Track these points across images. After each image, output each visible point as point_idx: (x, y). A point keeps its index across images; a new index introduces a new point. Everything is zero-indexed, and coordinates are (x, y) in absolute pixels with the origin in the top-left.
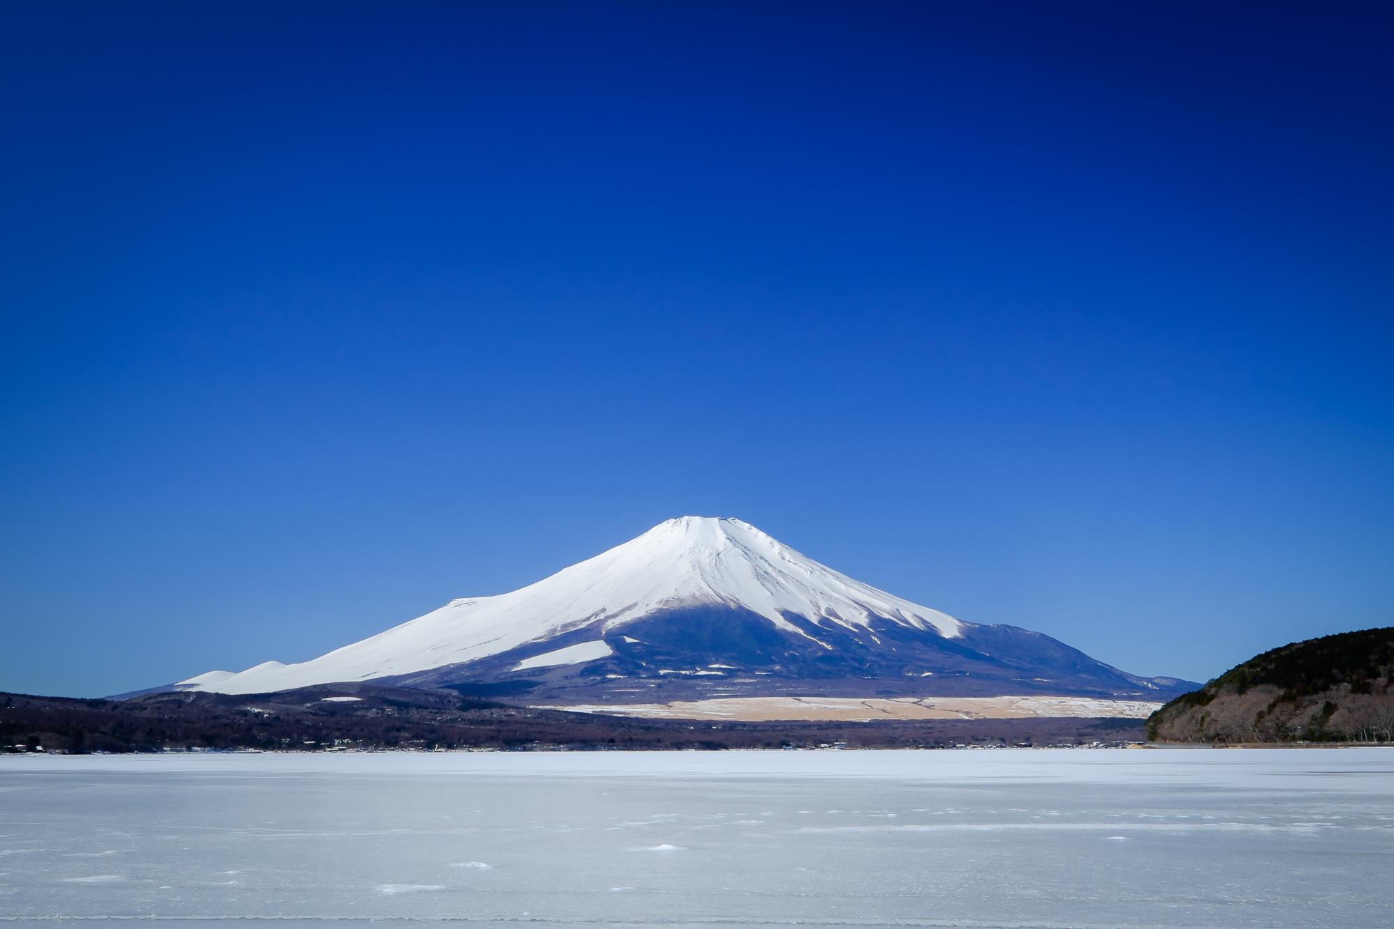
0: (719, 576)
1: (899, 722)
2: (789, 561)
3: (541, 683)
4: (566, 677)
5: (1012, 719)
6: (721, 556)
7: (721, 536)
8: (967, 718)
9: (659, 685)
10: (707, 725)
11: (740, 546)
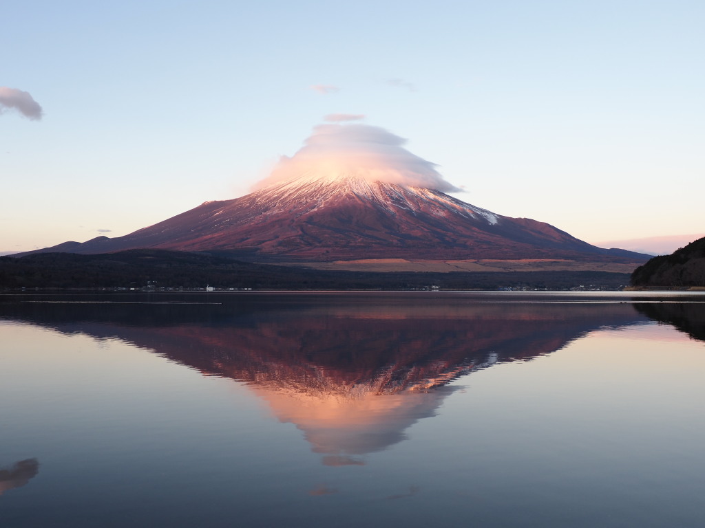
1: (467, 273)
3: (259, 249)
4: (273, 246)
5: (531, 272)
8: (504, 271)
9: (328, 252)
10: (357, 273)
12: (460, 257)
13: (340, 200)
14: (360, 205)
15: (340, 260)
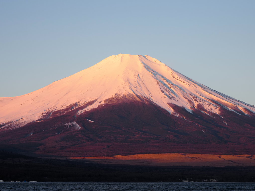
0: (139, 87)
1: (242, 168)
2: (177, 79)
3: (42, 144)
4: (56, 141)
6: (140, 76)
7: (141, 65)
9: (108, 147)
11: (151, 71)
12: (234, 153)
13: (119, 98)
14: (139, 102)
15: (120, 155)
